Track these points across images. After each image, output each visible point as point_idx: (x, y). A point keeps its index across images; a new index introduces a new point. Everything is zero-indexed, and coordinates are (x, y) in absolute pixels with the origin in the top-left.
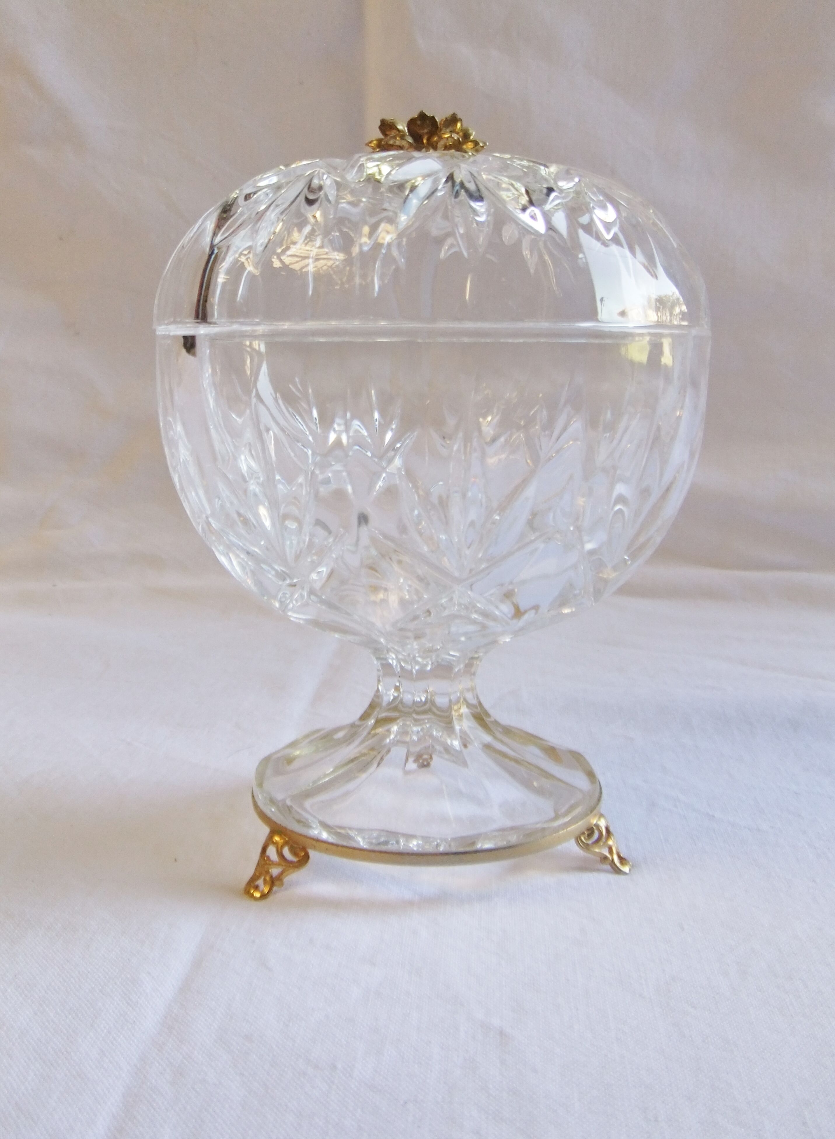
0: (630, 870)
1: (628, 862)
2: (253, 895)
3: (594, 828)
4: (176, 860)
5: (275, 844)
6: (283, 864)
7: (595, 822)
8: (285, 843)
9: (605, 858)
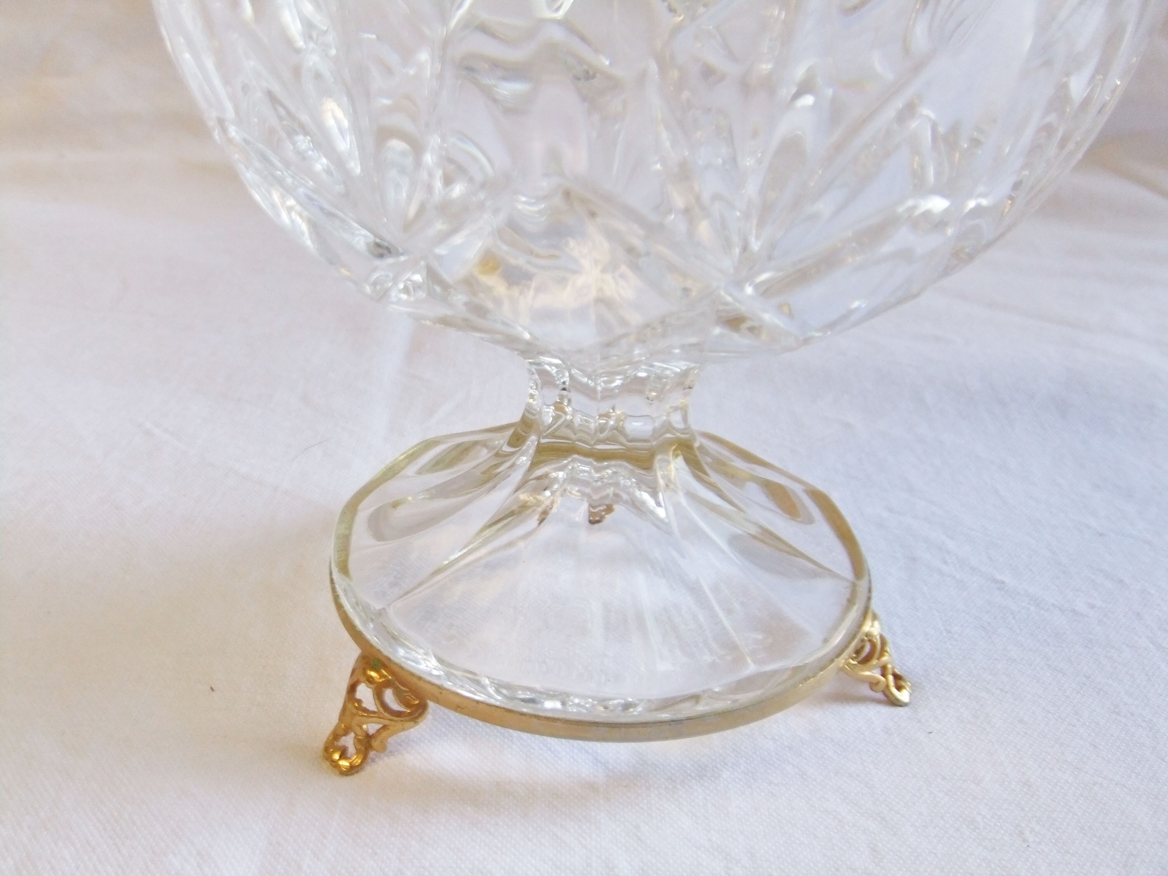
0: (909, 696)
2: (338, 765)
3: (866, 640)
5: (370, 680)
6: (385, 714)
7: (867, 631)
8: (387, 684)
9: (878, 683)
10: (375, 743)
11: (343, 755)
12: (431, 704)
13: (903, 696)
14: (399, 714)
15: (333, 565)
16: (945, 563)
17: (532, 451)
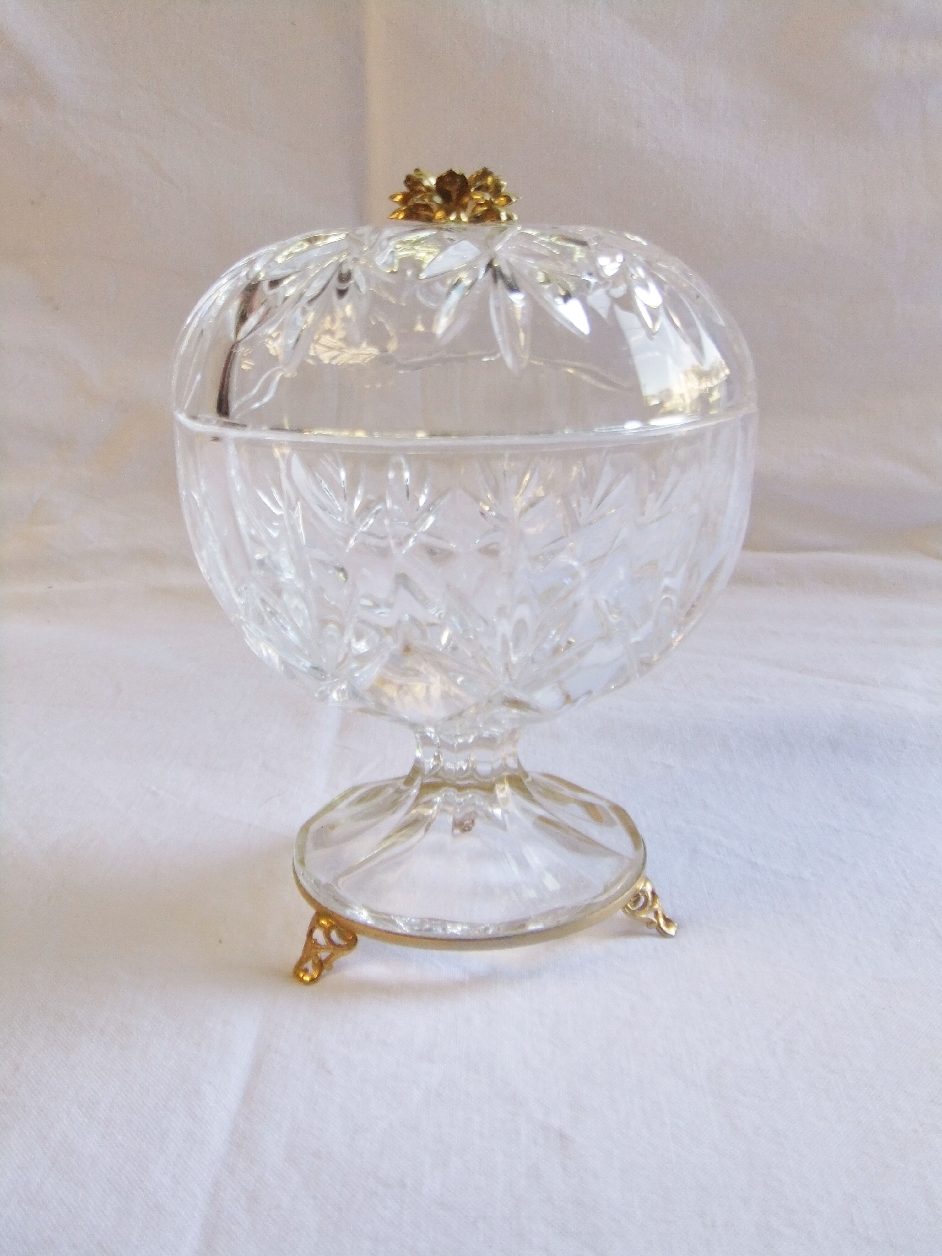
0: (676, 932)
1: (674, 923)
2: (303, 979)
3: (640, 894)
4: (220, 942)
5: (322, 926)
6: (332, 947)
7: (641, 888)
8: (332, 927)
9: (652, 922)
10: (326, 966)
11: (306, 971)
12: (359, 937)
13: (672, 931)
14: (340, 946)
15: (294, 859)
16: (718, 853)
17: (419, 786)
